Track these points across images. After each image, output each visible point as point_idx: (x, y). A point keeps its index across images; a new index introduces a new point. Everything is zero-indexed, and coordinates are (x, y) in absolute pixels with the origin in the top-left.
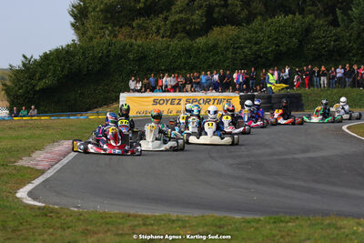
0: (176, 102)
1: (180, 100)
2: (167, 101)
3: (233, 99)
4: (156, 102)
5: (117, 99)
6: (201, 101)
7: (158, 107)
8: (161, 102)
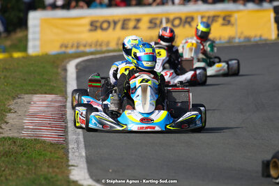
0: (132, 24)
1: (138, 21)
2: (115, 23)
3: (236, 15)
4: (94, 26)
5: (23, 24)
6: (177, 22)
7: (99, 35)
8: (105, 25)
